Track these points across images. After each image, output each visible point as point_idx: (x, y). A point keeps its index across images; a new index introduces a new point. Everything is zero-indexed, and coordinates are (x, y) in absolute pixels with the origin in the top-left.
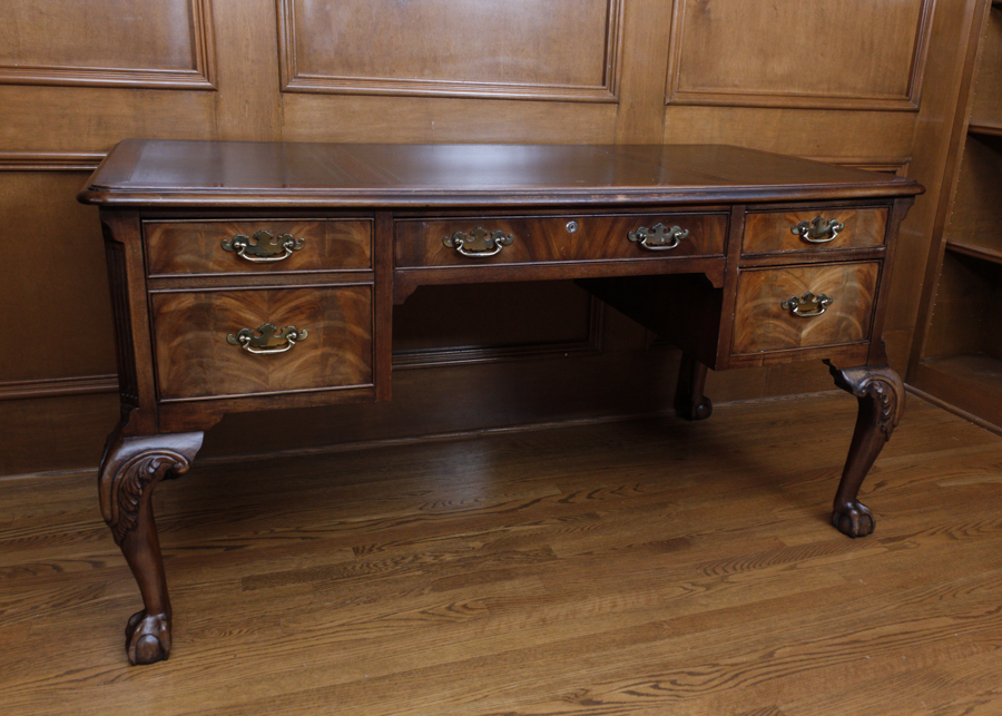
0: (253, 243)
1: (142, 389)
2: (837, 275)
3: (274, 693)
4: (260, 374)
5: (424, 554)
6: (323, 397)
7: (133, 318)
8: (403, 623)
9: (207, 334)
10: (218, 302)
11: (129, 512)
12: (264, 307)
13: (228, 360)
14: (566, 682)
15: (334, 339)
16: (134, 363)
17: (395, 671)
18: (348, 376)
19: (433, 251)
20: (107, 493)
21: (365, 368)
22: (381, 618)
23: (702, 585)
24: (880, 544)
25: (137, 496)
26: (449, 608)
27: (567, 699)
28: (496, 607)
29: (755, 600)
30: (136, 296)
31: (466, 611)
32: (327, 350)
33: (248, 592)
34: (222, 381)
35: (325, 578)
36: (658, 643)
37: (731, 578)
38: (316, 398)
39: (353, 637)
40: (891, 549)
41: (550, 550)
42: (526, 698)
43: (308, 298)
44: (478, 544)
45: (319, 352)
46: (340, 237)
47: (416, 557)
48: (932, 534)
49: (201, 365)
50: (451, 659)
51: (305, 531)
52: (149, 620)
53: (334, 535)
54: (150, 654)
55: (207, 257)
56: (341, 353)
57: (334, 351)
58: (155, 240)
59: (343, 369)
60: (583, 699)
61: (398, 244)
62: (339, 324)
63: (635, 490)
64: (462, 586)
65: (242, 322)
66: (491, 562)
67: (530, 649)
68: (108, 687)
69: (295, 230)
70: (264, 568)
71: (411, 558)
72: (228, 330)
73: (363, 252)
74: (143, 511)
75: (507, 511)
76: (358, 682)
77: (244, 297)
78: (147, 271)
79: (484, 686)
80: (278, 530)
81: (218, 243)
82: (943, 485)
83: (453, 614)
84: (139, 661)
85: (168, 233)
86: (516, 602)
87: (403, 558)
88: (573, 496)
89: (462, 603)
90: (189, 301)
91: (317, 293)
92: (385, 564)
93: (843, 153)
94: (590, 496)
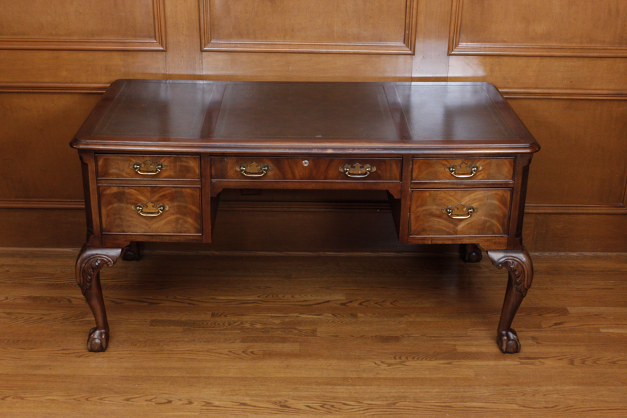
0: (143, 166)
1: (95, 227)
2: (480, 196)
3: (144, 375)
4: (147, 225)
5: (246, 322)
6: (177, 238)
7: (91, 196)
8: (217, 355)
9: (123, 205)
10: (127, 191)
11: (88, 282)
12: (148, 194)
13: (132, 217)
14: (280, 396)
15: (182, 211)
16: (91, 215)
17: (202, 375)
18: (189, 229)
19: (231, 173)
20: (78, 272)
21: (198, 226)
22: (208, 351)
23: (387, 364)
24: (518, 360)
25: (90, 275)
26: (244, 352)
27: (275, 403)
28: (269, 355)
29: (411, 376)
30: (92, 187)
31: (252, 355)
32: (178, 216)
33: (152, 327)
34: (130, 227)
35: (190, 326)
36: (338, 387)
37: (407, 363)
38: (174, 238)
39: (191, 357)
40: (522, 363)
41: (316, 331)
42: (256, 398)
43: (169, 191)
44: (278, 321)
45: (174, 217)
46: (184, 164)
47: (242, 323)
48: (560, 359)
49: (120, 218)
50: (231, 375)
51: (192, 300)
52: (97, 332)
53: (206, 305)
54: (96, 348)
55: (123, 171)
56: (185, 218)
57: (182, 217)
58: (100, 163)
59: (187, 226)
60: (283, 404)
61: (213, 168)
62: (184, 204)
63: (392, 304)
64: (257, 342)
65: (138, 200)
66: (279, 332)
67: (271, 378)
68: (77, 359)
69: (162, 161)
70: (164, 316)
71: (239, 323)
72: (132, 204)
73: (195, 172)
74: (94, 282)
75: (306, 305)
76: (183, 377)
77: (139, 189)
78: (97, 176)
79: (239, 390)
80: (178, 297)
81: (127, 165)
82: (602, 330)
83: (244, 355)
84: (91, 350)
85: (106, 160)
86: (279, 355)
87: (235, 323)
88: (351, 302)
89: (251, 350)
90: (115, 190)
91: (173, 190)
92: (224, 324)
93: (593, 87)
94: (361, 304)
